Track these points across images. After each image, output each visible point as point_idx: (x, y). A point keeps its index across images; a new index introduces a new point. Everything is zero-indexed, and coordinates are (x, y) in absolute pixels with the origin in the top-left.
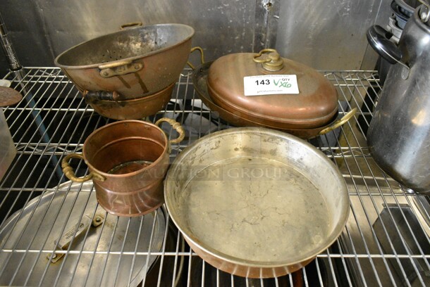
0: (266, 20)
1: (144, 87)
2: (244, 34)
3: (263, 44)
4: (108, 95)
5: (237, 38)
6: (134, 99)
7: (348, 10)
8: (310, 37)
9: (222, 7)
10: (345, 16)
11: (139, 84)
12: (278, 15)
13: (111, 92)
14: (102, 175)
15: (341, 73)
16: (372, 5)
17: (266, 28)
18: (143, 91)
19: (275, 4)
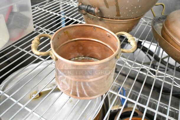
1: (118, 10)
4: (92, 9)
6: (108, 18)
11: (115, 6)
13: (95, 7)
14: (55, 56)
18: (116, 14)
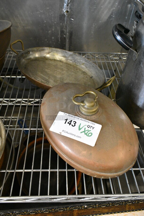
0: (66, 21)
2: (53, 29)
3: (65, 36)
5: (50, 32)
7: (114, 16)
8: (92, 32)
9: (39, 13)
10: (112, 20)
12: (73, 19)
15: (108, 54)
16: (127, 14)
17: (66, 27)
19: (70, 11)
